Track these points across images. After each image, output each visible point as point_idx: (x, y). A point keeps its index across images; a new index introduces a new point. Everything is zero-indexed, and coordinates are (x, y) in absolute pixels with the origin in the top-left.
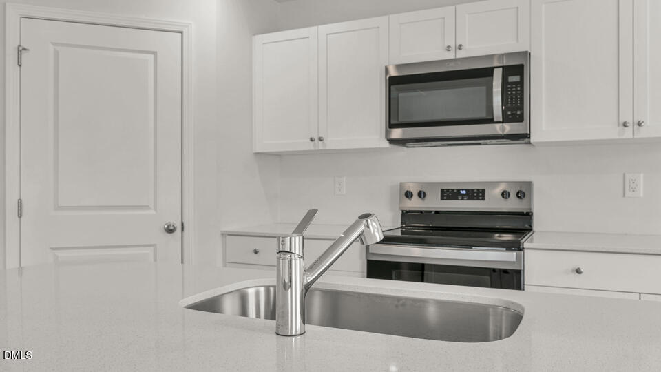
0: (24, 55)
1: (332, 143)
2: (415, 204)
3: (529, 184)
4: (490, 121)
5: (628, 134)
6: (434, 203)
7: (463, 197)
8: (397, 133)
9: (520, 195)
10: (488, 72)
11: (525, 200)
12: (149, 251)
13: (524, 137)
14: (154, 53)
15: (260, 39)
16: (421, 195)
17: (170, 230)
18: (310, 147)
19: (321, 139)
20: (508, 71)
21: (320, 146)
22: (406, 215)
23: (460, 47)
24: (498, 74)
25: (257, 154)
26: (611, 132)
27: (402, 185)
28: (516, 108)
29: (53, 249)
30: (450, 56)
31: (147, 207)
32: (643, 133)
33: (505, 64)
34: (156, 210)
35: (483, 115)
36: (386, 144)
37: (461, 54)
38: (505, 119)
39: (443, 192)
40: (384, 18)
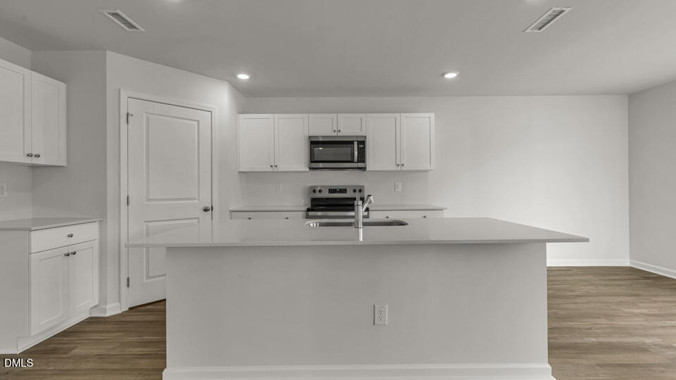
0: (130, 118)
1: (282, 168)
2: (318, 195)
3: (363, 187)
4: (353, 162)
5: (399, 168)
6: (326, 194)
7: (338, 192)
8: (315, 165)
9: (360, 191)
10: (352, 143)
11: (362, 193)
12: (196, 221)
13: (364, 169)
14: (198, 121)
15: (242, 116)
16: (320, 191)
17: (206, 210)
18: (270, 169)
19: (276, 166)
20: (360, 143)
21: (276, 169)
22: (313, 200)
23: (339, 131)
24: (356, 143)
25: (240, 172)
26: (394, 168)
27: (312, 187)
28: (362, 158)
29: (146, 222)
30: (335, 134)
31: (195, 199)
32: (403, 168)
33: (359, 140)
34: (199, 199)
35: (350, 159)
36: (308, 170)
37: (340, 134)
38: (358, 161)
39: (329, 190)
40: (306, 115)
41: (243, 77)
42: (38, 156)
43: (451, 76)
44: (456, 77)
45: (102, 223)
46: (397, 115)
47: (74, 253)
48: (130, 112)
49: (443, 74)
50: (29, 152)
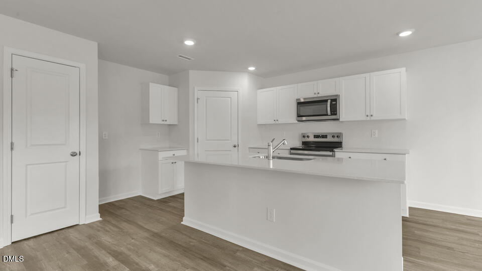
0: (199, 100)
1: (281, 121)
2: (307, 140)
4: (327, 115)
5: (368, 118)
6: (312, 139)
7: (321, 137)
8: (300, 118)
9: (338, 137)
10: (326, 101)
11: (340, 138)
12: (229, 152)
13: (338, 120)
14: (231, 98)
16: (308, 137)
17: (235, 146)
18: (274, 122)
19: (277, 120)
20: (332, 100)
21: (277, 122)
23: (318, 93)
24: (329, 101)
25: (258, 125)
26: (364, 118)
27: (302, 134)
28: (334, 111)
30: (316, 96)
31: (228, 140)
32: (372, 118)
33: (331, 98)
34: (231, 141)
35: (326, 113)
36: (297, 122)
37: (319, 95)
38: (332, 115)
39: (314, 136)
40: (296, 85)
41: (252, 69)
42: (166, 121)
43: (405, 34)
44: (411, 35)
45: (188, 150)
46: (367, 75)
47: (175, 163)
48: (199, 97)
49: (398, 34)
50: (163, 119)
